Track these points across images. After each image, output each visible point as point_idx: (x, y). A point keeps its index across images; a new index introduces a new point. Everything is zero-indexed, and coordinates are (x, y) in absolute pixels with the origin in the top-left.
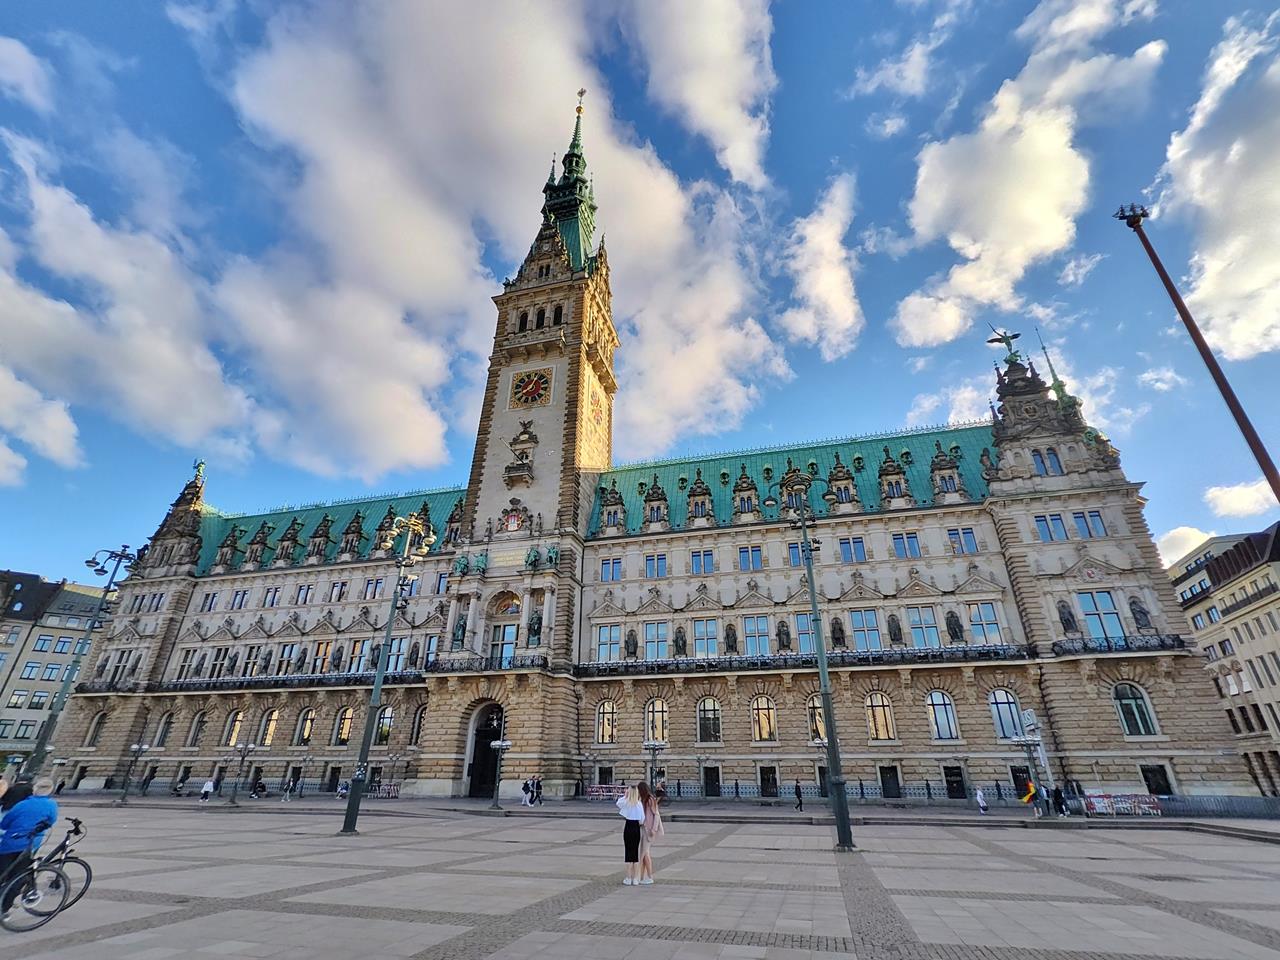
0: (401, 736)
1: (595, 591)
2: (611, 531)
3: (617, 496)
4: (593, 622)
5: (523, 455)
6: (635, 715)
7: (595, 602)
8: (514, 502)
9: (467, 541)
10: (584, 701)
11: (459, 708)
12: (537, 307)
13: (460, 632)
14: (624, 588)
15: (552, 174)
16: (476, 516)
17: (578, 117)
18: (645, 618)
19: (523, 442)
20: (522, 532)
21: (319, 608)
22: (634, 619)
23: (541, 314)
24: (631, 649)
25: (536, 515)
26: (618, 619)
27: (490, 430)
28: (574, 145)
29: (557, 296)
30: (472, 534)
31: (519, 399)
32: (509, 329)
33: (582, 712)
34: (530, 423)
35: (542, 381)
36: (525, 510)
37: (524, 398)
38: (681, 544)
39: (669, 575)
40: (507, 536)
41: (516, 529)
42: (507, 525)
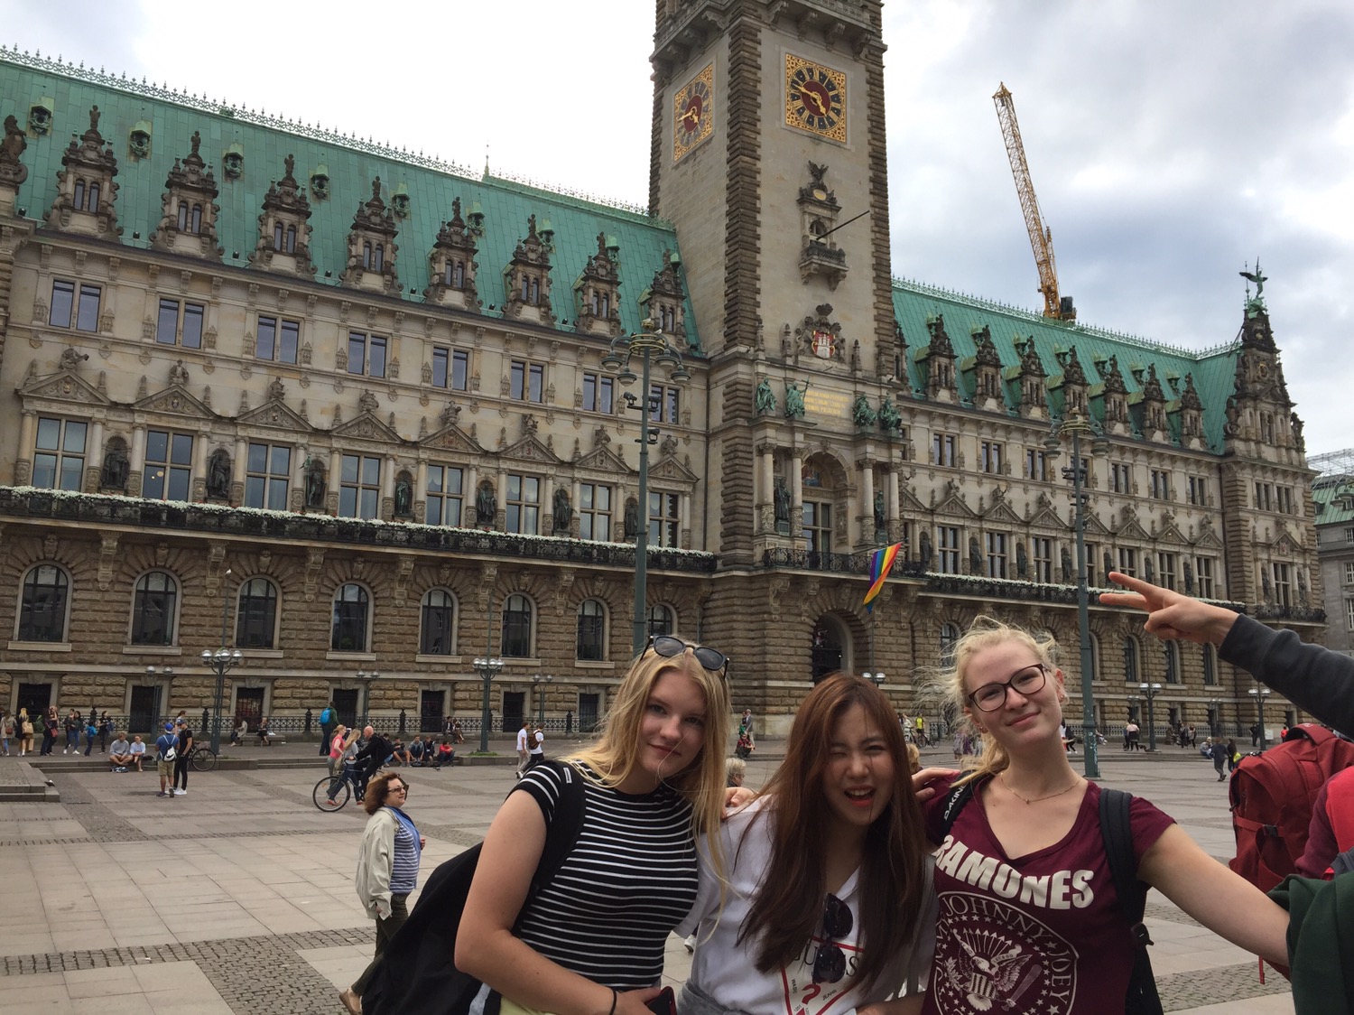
5: (821, 227)
8: (824, 310)
9: (762, 356)
11: (808, 620)
14: (914, 474)
18: (940, 520)
19: (820, 204)
20: (838, 364)
21: (418, 395)
22: (928, 518)
26: (912, 516)
30: (763, 344)
31: (800, 112)
34: (822, 169)
35: (831, 94)
36: (836, 327)
37: (807, 113)
38: (973, 428)
39: (962, 469)
40: (817, 364)
41: (828, 356)
42: (816, 347)
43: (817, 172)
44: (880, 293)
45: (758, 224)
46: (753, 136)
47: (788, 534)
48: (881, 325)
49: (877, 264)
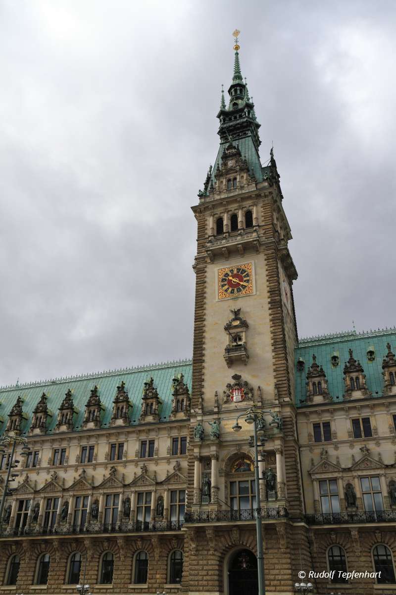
0: (158, 576)
1: (311, 451)
2: (318, 399)
3: (319, 369)
4: (313, 477)
5: (237, 338)
6: (363, 559)
7: (312, 460)
8: (236, 377)
9: (200, 412)
10: (315, 545)
11: (216, 553)
12: (230, 213)
13: (206, 488)
14: (336, 448)
15: (223, 102)
16: (203, 390)
17: (237, 54)
18: (360, 473)
19: (236, 327)
20: (245, 403)
21: (74, 469)
22: (350, 474)
23: (234, 218)
24: (351, 501)
25: (256, 388)
26: (336, 475)
27: (205, 317)
28: (238, 76)
29: (247, 204)
30: (202, 405)
31: (226, 291)
32: (209, 232)
33: (315, 555)
34: (239, 310)
35: (244, 275)
36: (246, 384)
37: (230, 289)
38: (383, 408)
39: (376, 436)
40: (232, 406)
41: (241, 400)
42: (232, 397)
43: (237, 313)
44: (277, 356)
45: (204, 349)
46: (201, 312)
47: (207, 503)
48: (278, 373)
49: (274, 342)
